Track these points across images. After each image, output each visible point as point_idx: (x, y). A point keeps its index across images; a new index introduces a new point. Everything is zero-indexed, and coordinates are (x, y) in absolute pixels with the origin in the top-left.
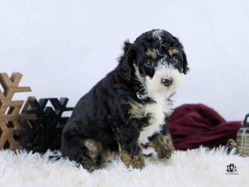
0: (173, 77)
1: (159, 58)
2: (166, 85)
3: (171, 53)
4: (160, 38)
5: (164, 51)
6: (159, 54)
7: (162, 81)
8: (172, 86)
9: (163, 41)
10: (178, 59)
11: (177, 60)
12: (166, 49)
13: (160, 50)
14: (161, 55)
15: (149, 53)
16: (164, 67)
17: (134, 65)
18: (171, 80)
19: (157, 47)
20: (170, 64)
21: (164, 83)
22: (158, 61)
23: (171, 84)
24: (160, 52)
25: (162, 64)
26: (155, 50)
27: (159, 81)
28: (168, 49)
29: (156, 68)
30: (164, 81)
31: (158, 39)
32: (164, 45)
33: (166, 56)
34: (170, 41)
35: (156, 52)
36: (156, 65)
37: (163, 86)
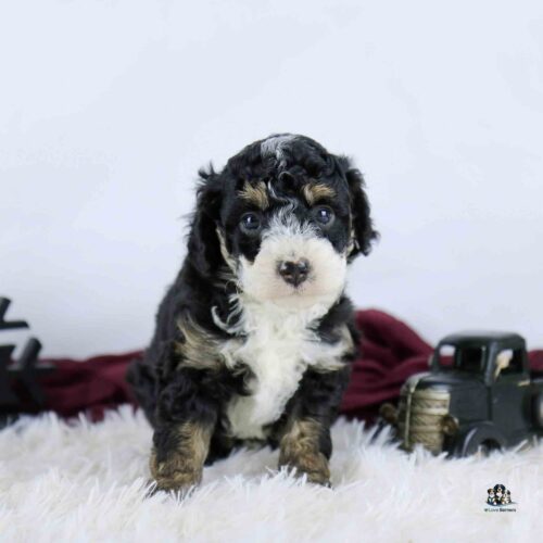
0: (311, 260)
1: (274, 206)
2: (288, 281)
3: (308, 194)
4: (279, 154)
5: (291, 187)
6: (274, 195)
7: (279, 267)
8: (305, 284)
9: (287, 161)
10: (336, 214)
11: (333, 217)
12: (296, 183)
13: (279, 184)
14: (282, 199)
15: (249, 192)
16: (288, 231)
17: (218, 231)
18: (303, 264)
19: (272, 177)
20: (306, 223)
21: (283, 273)
22: (271, 216)
23: (304, 279)
24: (277, 190)
25: (284, 222)
26: (263, 184)
27: (270, 270)
28: (302, 183)
29: (265, 233)
30: (284, 268)
31: (274, 156)
32: (288, 173)
33: (294, 203)
34: (307, 163)
35: (267, 191)
36: (266, 226)
37: (281, 282)
